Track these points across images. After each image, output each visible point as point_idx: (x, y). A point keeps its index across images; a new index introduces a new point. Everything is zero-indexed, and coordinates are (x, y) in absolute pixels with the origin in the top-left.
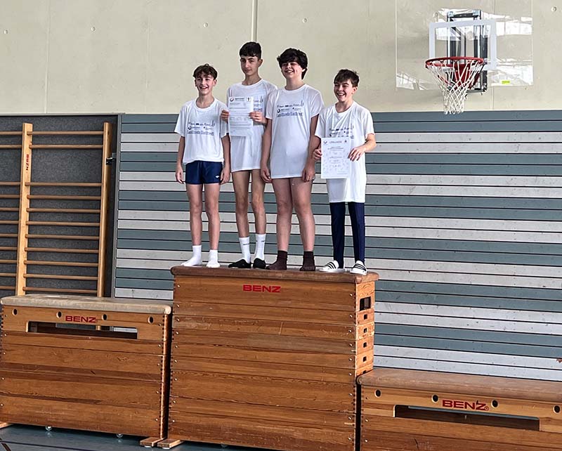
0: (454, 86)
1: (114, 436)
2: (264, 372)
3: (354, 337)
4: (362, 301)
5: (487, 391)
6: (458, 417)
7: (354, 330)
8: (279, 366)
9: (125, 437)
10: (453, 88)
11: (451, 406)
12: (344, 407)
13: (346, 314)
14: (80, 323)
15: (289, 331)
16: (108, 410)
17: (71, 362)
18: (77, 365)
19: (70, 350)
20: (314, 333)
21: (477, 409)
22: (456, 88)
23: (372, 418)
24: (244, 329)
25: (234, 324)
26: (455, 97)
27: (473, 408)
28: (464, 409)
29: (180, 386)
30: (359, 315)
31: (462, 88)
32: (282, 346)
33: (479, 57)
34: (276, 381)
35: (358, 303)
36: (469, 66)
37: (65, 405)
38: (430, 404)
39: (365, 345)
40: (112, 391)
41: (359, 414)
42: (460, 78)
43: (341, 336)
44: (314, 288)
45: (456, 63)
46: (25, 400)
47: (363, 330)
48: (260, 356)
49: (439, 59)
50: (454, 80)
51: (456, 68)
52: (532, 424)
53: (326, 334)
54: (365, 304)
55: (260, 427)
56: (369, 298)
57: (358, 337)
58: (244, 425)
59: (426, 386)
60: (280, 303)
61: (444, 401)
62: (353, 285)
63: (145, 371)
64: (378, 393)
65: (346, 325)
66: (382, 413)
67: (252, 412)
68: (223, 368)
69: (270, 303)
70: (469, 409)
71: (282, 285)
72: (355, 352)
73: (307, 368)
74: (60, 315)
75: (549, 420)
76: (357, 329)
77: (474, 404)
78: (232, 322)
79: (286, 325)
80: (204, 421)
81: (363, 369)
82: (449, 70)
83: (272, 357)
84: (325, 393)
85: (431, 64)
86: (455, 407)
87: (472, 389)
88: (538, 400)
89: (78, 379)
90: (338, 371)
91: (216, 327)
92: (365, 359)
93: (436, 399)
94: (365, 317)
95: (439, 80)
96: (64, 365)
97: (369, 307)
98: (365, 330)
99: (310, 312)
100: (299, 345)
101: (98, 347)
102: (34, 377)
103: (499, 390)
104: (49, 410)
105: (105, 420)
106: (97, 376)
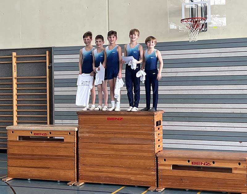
0: (193, 30)
1: (56, 181)
2: (118, 153)
3: (154, 138)
4: (157, 122)
5: (210, 158)
6: (198, 169)
7: (154, 135)
8: (123, 150)
9: (61, 182)
10: (193, 31)
11: (195, 164)
12: (151, 166)
13: (150, 128)
15: (127, 136)
16: (54, 171)
17: (37, 152)
18: (40, 153)
19: (37, 147)
20: (137, 136)
21: (206, 165)
22: (194, 31)
23: (162, 170)
24: (109, 136)
25: (104, 134)
26: (194, 35)
27: (204, 165)
28: (201, 165)
29: (83, 160)
30: (156, 128)
31: (196, 31)
32: (124, 142)
33: (203, 17)
34: (122, 157)
35: (155, 123)
36: (199, 21)
37: (36, 170)
38: (186, 163)
39: (159, 140)
40: (54, 163)
41: (157, 169)
42: (196, 26)
43: (149, 137)
44: (137, 118)
45: (194, 20)
46: (19, 168)
47: (158, 134)
48: (115, 147)
49: (186, 19)
50: (193, 27)
51: (194, 22)
52: (229, 170)
53: (142, 137)
54: (158, 123)
55: (117, 176)
56: (160, 121)
57: (156, 137)
58: (110, 175)
59: (185, 156)
60: (123, 125)
61: (192, 162)
62: (153, 116)
63: (68, 155)
64: (165, 160)
65: (151, 132)
66: (167, 168)
67: (113, 169)
68: (101, 152)
69: (119, 125)
70: (203, 165)
71: (124, 117)
72: (155, 144)
73: (135, 151)
74: (31, 133)
75: (236, 169)
76: (155, 134)
77: (205, 163)
78: (103, 133)
79: (125, 133)
80: (93, 174)
81: (158, 150)
82: (191, 23)
83: (121, 147)
84: (143, 161)
85: (183, 21)
86: (197, 164)
87: (204, 157)
88: (231, 161)
89: (40, 159)
90: (148, 151)
91: (97, 135)
92: (159, 146)
93: (189, 161)
94: (159, 129)
95: (186, 28)
96: (34, 153)
97: (160, 125)
98: (159, 134)
99: (136, 128)
100: (131, 142)
101: (48, 145)
102: (22, 159)
103: (215, 157)
104: (29, 172)
105: (52, 175)
106: (48, 157)
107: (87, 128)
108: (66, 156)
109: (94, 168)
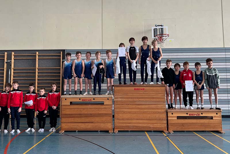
1: (97, 131)
2: (141, 111)
3: (165, 100)
8: (145, 109)
9: (100, 131)
12: (163, 118)
14: (87, 101)
15: (147, 100)
16: (96, 124)
17: (84, 112)
18: (86, 113)
19: (84, 109)
20: (154, 100)
23: (171, 120)
24: (135, 100)
25: (132, 99)
28: (194, 116)
29: (117, 116)
32: (145, 104)
34: (144, 113)
37: (83, 124)
40: (97, 119)
41: (167, 120)
43: (162, 100)
44: (154, 88)
46: (70, 124)
48: (139, 106)
55: (140, 125)
58: (136, 125)
60: (145, 93)
62: (164, 87)
63: (107, 113)
64: (172, 114)
65: (163, 97)
66: (173, 118)
67: (138, 121)
68: (130, 110)
69: (142, 93)
72: (165, 104)
73: (153, 109)
74: (80, 99)
75: (215, 117)
77: (197, 114)
79: (146, 98)
80: (124, 125)
83: (143, 106)
84: (158, 115)
86: (192, 115)
87: (197, 111)
88: (212, 112)
89: (86, 117)
90: (161, 109)
91: (127, 100)
93: (187, 114)
96: (82, 113)
99: (153, 94)
101: (92, 107)
102: (73, 117)
104: (77, 126)
105: (95, 127)
106: (92, 115)
107: (120, 95)
108: (105, 114)
109: (125, 121)
